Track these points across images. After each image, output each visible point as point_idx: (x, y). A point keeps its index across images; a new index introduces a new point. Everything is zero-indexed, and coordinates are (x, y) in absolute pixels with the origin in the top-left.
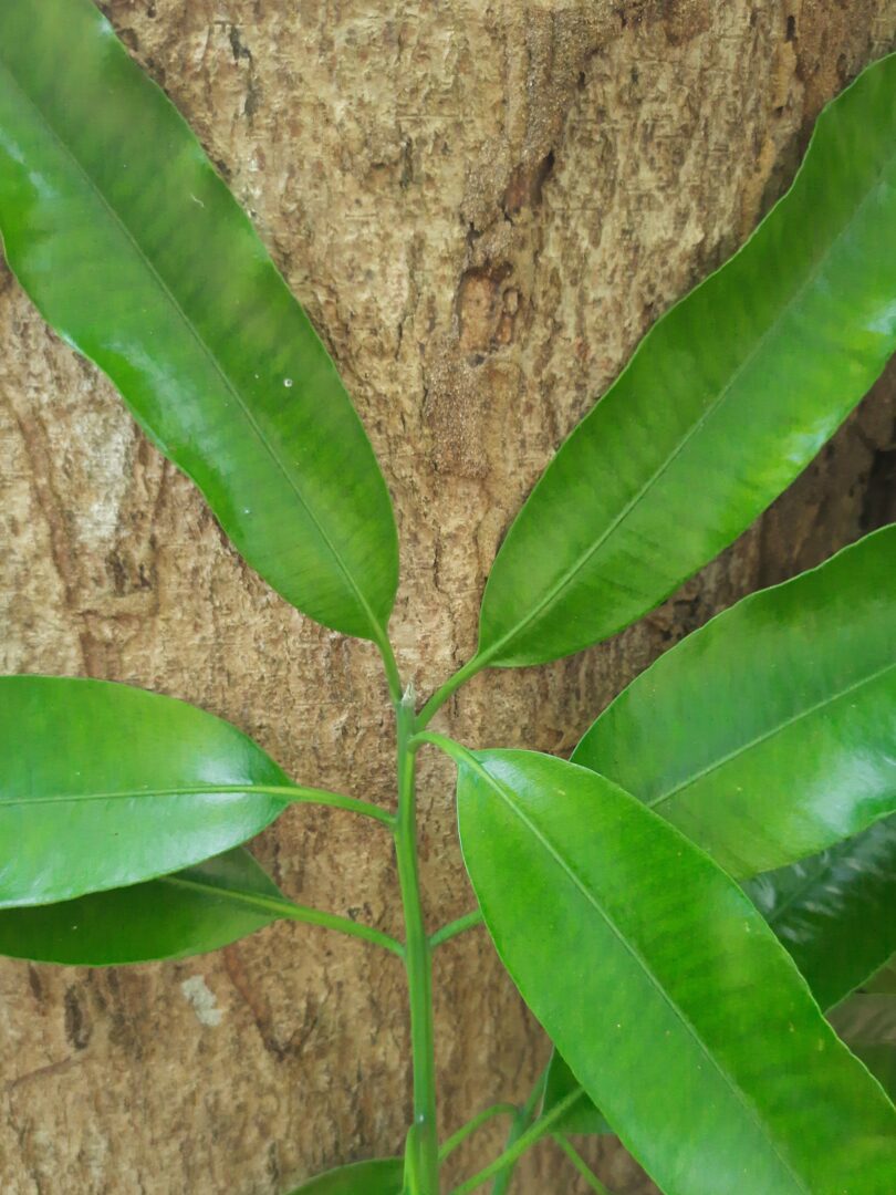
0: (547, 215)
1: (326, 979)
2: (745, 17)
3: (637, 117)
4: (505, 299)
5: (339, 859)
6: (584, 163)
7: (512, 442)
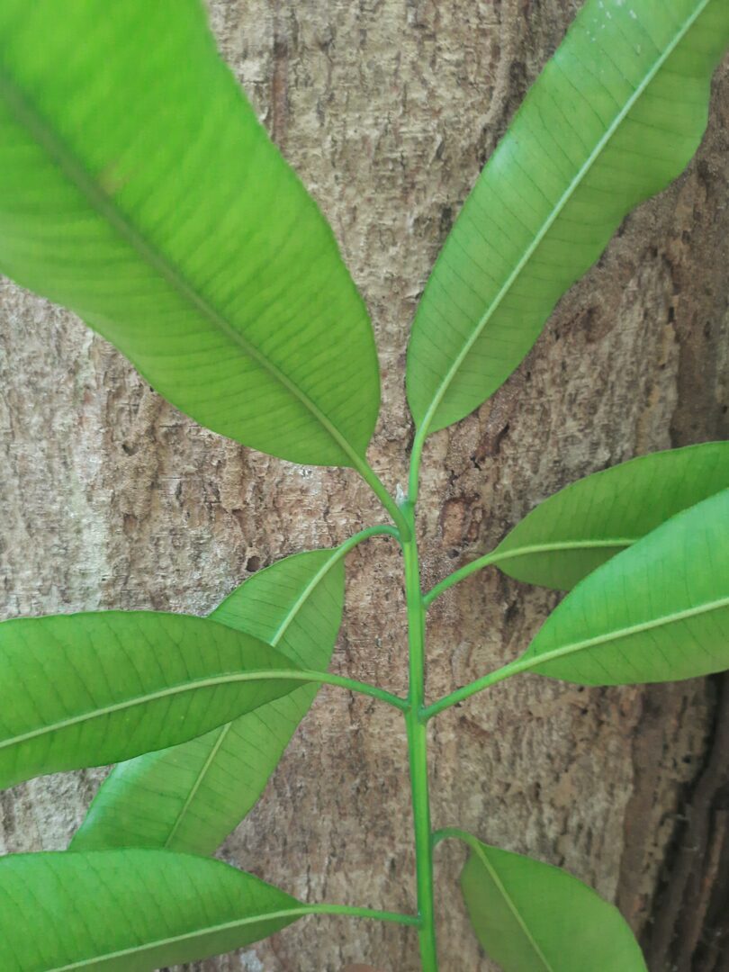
0: (503, 459)
1: (341, 955)
2: (640, 315)
3: (565, 391)
4: (473, 514)
5: (353, 875)
6: (529, 424)
7: (477, 599)
